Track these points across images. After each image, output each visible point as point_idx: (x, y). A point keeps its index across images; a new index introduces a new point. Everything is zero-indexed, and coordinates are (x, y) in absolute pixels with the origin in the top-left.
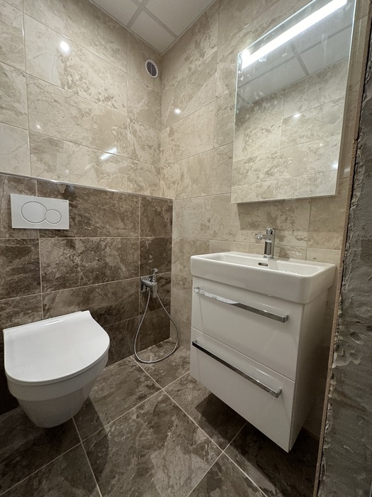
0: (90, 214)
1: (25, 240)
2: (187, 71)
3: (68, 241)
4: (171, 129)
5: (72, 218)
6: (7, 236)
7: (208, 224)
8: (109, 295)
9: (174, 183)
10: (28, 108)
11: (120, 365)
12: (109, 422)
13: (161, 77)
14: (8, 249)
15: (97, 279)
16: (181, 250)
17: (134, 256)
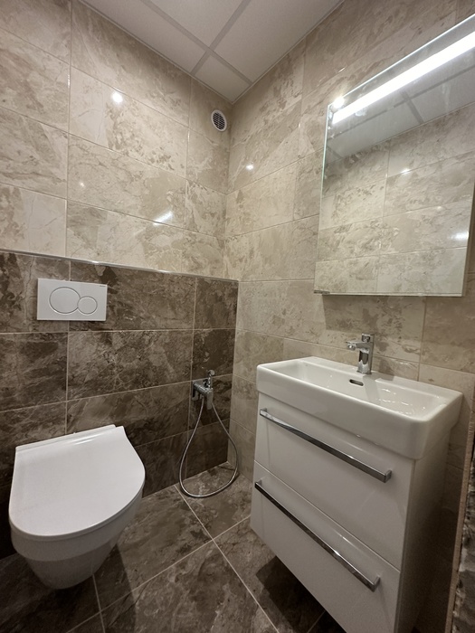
0: (133, 301)
1: (51, 334)
2: (263, 124)
3: (103, 335)
4: (240, 193)
5: (110, 306)
6: (31, 329)
7: (283, 317)
8: (151, 404)
9: (241, 260)
10: (68, 173)
11: (160, 497)
12: (139, 584)
13: (229, 130)
14: (29, 345)
15: (136, 383)
16: (247, 348)
17: (186, 353)
